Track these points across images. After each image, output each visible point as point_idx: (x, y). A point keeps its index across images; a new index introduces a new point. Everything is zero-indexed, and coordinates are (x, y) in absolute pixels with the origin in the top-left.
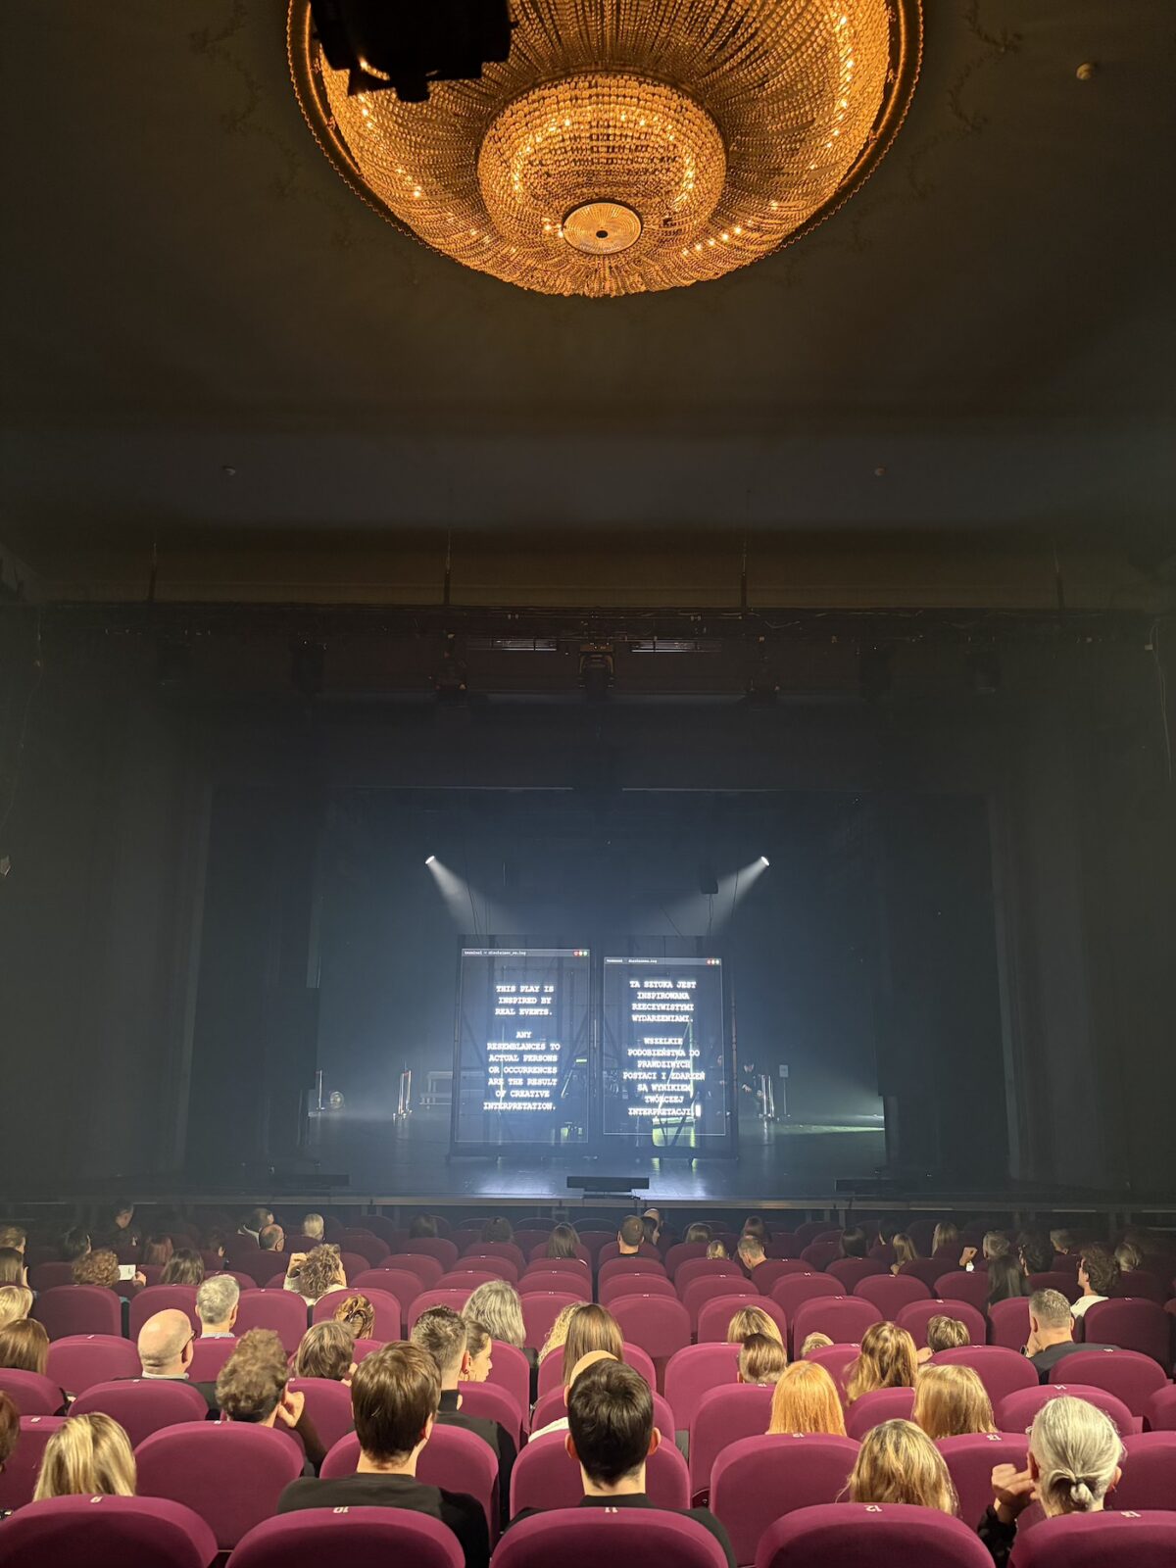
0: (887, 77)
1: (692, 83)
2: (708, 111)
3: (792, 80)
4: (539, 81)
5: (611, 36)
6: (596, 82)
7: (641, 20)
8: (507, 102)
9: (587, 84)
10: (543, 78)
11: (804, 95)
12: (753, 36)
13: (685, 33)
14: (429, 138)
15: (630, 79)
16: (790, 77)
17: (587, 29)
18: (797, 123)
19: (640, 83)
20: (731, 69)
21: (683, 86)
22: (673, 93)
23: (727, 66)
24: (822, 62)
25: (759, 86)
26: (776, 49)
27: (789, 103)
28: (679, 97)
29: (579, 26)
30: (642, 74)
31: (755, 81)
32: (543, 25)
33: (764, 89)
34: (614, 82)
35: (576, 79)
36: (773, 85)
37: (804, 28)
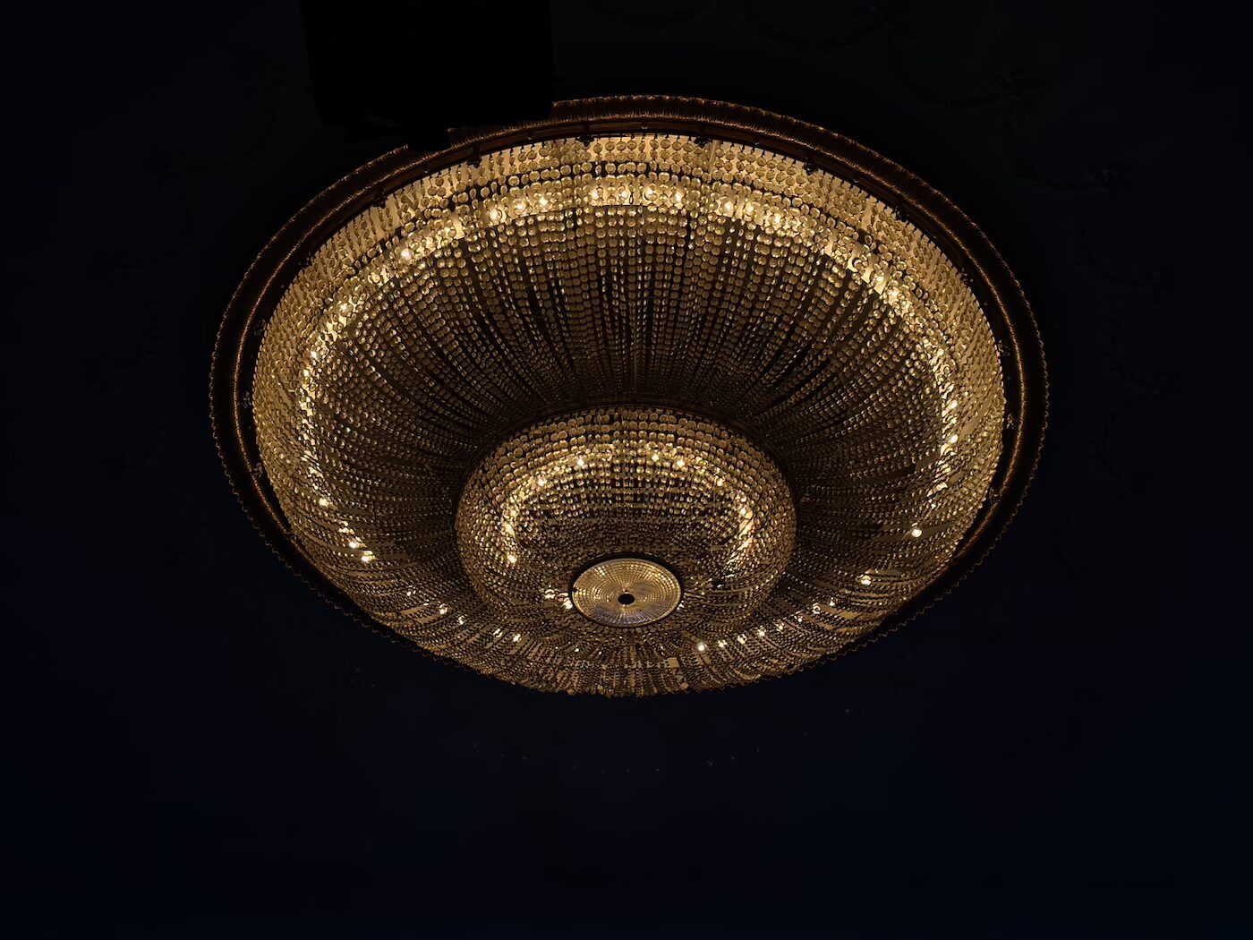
0: (1006, 422)
1: (746, 421)
2: (768, 453)
3: (879, 418)
4: (544, 413)
5: (640, 362)
6: (620, 416)
7: (678, 345)
8: (499, 440)
9: (607, 417)
10: (550, 411)
11: (896, 435)
12: (824, 365)
13: (736, 359)
14: (390, 481)
15: (664, 413)
16: (876, 413)
17: (608, 354)
18: (890, 469)
19: (678, 417)
20: (798, 403)
21: (736, 423)
22: (721, 431)
23: (793, 400)
24: (918, 398)
25: (836, 423)
26: (856, 381)
27: (878, 445)
28: (730, 434)
29: (598, 351)
30: (680, 407)
31: (830, 418)
32: (552, 349)
33: (843, 428)
34: (642, 415)
35: (593, 412)
36: (853, 423)
37: (891, 357)
